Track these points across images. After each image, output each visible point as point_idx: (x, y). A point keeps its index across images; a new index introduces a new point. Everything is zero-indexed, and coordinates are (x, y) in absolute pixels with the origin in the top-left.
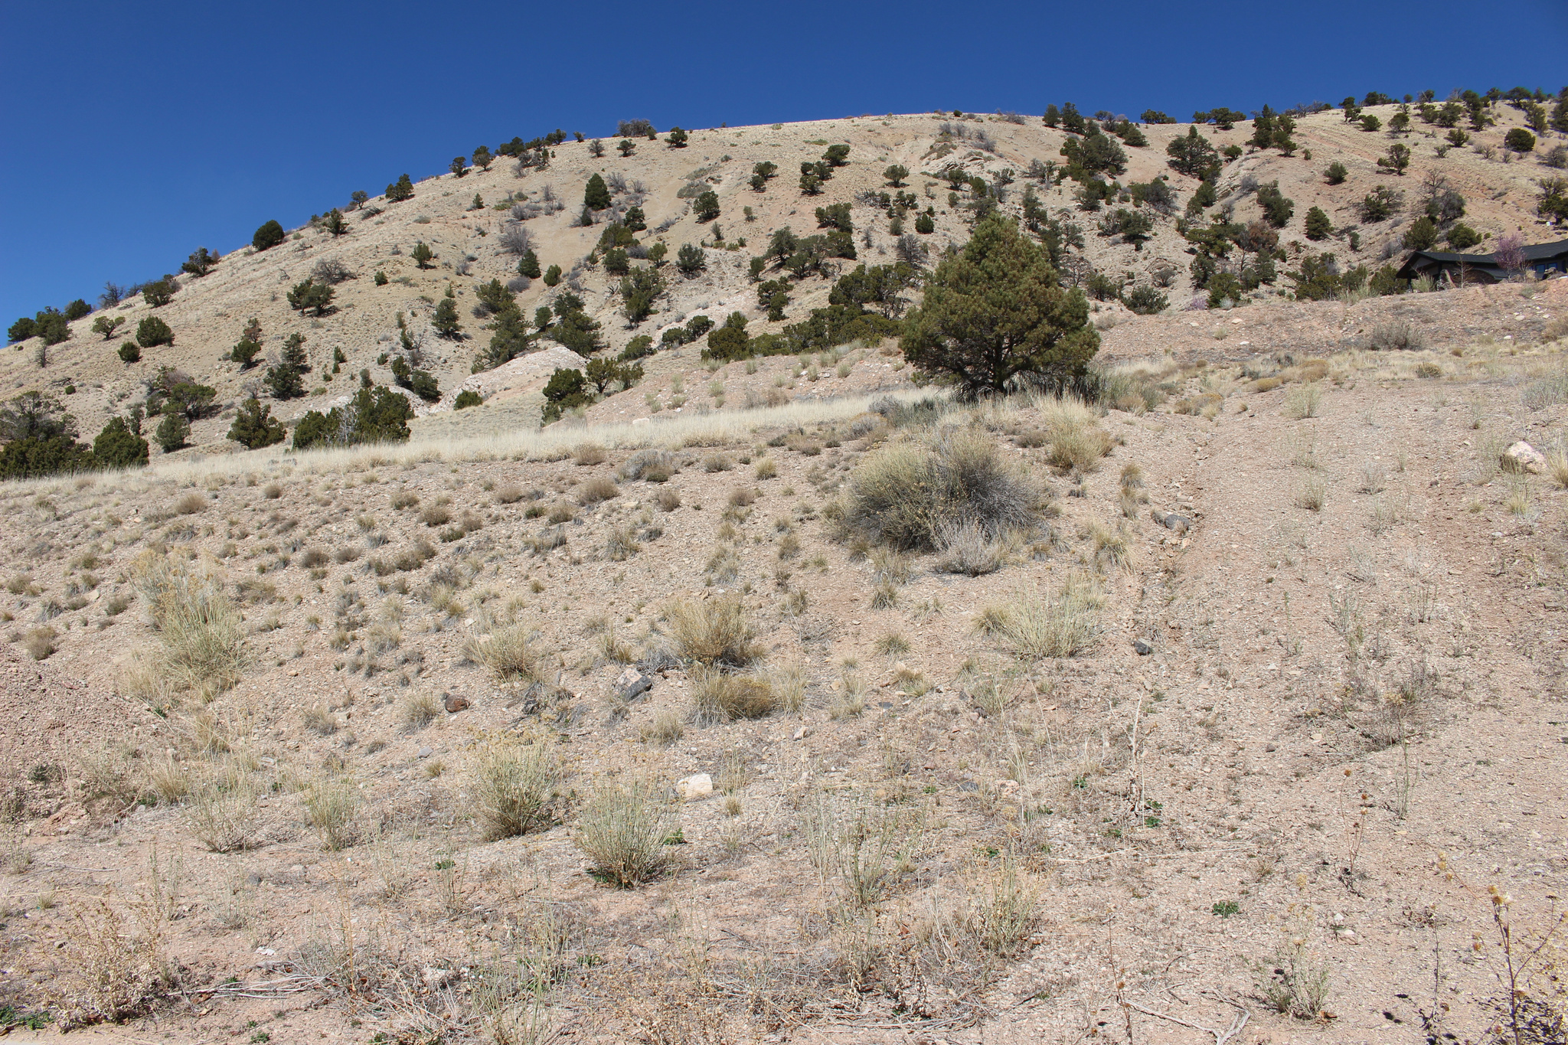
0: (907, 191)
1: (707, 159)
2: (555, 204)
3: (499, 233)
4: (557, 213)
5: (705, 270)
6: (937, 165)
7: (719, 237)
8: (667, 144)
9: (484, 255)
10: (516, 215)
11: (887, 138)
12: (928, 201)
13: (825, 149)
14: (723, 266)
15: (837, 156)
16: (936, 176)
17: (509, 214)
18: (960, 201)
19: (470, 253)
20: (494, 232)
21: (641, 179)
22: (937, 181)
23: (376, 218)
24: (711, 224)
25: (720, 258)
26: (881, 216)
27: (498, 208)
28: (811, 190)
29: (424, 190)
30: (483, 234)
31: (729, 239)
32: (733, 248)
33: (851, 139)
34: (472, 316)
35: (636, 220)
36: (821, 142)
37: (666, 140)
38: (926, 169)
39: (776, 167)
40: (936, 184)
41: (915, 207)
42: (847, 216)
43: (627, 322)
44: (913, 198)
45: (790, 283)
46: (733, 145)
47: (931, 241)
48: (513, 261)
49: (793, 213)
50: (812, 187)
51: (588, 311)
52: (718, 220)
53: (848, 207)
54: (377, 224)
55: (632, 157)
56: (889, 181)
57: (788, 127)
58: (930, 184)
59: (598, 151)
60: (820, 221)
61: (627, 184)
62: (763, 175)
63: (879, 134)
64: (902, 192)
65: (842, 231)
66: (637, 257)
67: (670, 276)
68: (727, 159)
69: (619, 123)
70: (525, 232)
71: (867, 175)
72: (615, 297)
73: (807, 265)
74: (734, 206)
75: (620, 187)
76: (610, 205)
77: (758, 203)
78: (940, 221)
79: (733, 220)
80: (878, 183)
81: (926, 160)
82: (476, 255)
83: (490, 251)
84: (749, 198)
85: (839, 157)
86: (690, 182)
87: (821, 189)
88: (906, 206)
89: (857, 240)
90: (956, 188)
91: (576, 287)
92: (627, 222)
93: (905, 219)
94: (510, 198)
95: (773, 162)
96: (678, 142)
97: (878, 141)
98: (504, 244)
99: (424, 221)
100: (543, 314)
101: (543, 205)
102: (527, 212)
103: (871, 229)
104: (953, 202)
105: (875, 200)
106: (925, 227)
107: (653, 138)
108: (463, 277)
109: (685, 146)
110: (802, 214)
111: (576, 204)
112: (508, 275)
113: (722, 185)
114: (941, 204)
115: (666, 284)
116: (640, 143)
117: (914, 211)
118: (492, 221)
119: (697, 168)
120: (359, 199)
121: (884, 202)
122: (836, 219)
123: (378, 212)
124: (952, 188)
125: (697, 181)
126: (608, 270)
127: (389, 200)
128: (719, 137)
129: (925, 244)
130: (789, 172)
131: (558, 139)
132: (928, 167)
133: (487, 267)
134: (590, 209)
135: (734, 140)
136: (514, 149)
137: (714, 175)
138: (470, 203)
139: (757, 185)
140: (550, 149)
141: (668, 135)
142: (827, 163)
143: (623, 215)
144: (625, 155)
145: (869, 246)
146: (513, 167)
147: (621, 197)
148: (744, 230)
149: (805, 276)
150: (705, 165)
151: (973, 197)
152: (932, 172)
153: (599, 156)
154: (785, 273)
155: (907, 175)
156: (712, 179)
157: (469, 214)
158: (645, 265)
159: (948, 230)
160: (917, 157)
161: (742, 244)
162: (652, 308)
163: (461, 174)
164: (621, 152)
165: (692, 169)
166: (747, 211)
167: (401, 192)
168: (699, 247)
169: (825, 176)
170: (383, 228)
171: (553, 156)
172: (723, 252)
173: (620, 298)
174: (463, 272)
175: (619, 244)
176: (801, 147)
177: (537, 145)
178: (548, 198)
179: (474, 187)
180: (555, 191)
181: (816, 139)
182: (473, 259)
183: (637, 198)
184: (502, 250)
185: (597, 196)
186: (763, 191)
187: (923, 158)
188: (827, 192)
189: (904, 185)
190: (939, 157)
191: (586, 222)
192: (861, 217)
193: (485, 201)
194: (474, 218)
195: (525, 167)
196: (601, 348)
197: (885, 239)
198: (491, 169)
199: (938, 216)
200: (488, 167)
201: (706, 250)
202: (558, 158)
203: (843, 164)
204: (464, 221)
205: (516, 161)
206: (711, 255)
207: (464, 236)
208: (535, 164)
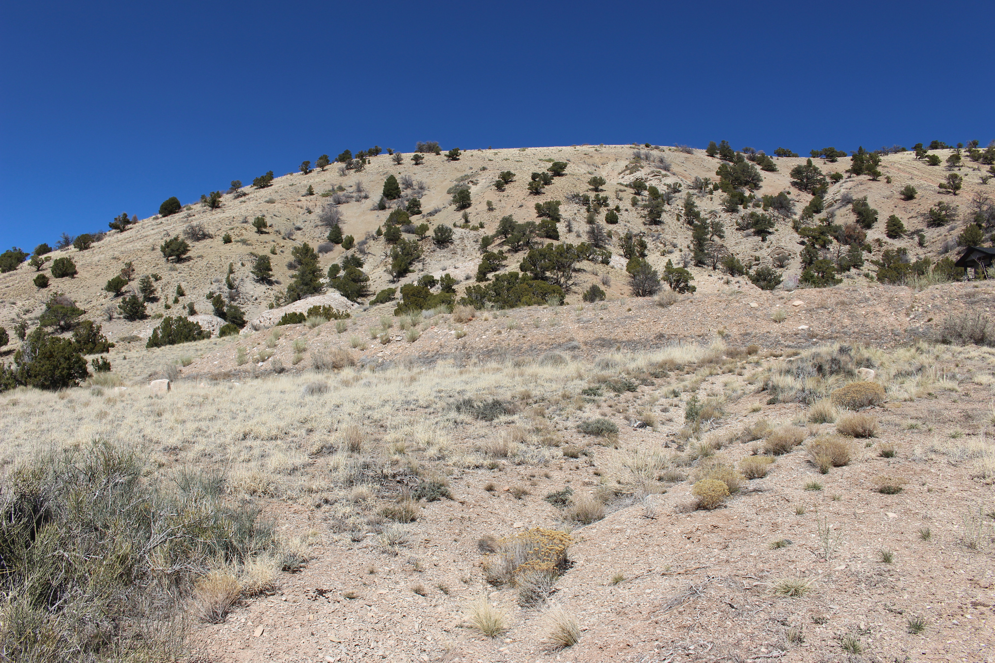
0: (601, 195)
1: (471, 168)
2: (363, 194)
3: (321, 212)
4: (363, 200)
5: (452, 243)
6: (629, 178)
7: (467, 221)
8: (446, 158)
9: (307, 227)
10: (335, 201)
11: (597, 159)
12: (617, 202)
13: (550, 165)
14: (466, 241)
15: (558, 169)
16: (626, 186)
17: (330, 200)
18: (640, 203)
19: (298, 224)
20: (318, 211)
21: (424, 180)
22: (626, 188)
23: (243, 199)
24: (462, 212)
25: (465, 235)
26: (582, 211)
27: (324, 195)
28: (535, 191)
29: (279, 183)
30: (310, 212)
31: (474, 222)
32: (475, 229)
33: (572, 159)
34: (286, 268)
35: (414, 207)
36: (550, 160)
37: (445, 155)
38: (621, 181)
39: (515, 175)
40: (625, 191)
41: (607, 205)
42: (557, 210)
43: (391, 278)
44: (605, 199)
45: (507, 255)
46: (490, 160)
47: (615, 229)
48: (326, 231)
49: (521, 206)
50: (536, 189)
51: (365, 269)
52: (468, 210)
53: (558, 203)
54: (241, 202)
55: (421, 166)
56: (591, 187)
57: (530, 150)
58: (621, 191)
59: (398, 161)
60: (538, 212)
61: (414, 183)
62: (506, 179)
63: (591, 156)
64: (598, 195)
65: (553, 220)
66: (409, 232)
67: (427, 247)
68: (484, 169)
69: (418, 143)
70: (337, 212)
71: (577, 183)
72: (387, 259)
73: (521, 242)
74: (482, 200)
75: (408, 185)
76: (399, 197)
77: (498, 199)
78: (623, 217)
79: (479, 210)
80: (584, 188)
81: (622, 175)
82: (302, 226)
83: (312, 224)
84: (493, 195)
85: (559, 170)
86: (457, 183)
87: (543, 190)
88: (600, 205)
89: (561, 227)
90: (638, 194)
91: (362, 252)
92: (408, 209)
93: (599, 213)
94: (333, 189)
95: (513, 172)
96: (453, 157)
97: (590, 161)
98: (322, 219)
99: (271, 201)
100: (335, 269)
101: (355, 195)
102: (344, 199)
103: (574, 219)
104: (634, 203)
105: (579, 200)
106: (612, 219)
107: (438, 154)
108: (288, 241)
109: (458, 159)
110: (527, 207)
111: (376, 195)
112: (320, 241)
113: (478, 186)
114: (626, 204)
115: (423, 251)
116: (428, 157)
117: (606, 208)
118: (318, 204)
119: (463, 174)
120: (235, 186)
121: (585, 201)
122: (550, 212)
123: (245, 194)
124: (635, 194)
125: (462, 183)
126: (387, 240)
127: (256, 187)
128: (483, 155)
129: (610, 232)
130: (523, 178)
131: (376, 152)
132: (623, 180)
133: (308, 235)
134: (385, 199)
135: (491, 156)
136: (344, 157)
137: (474, 179)
138: (304, 191)
139: (499, 186)
140: (368, 158)
141: (447, 153)
142: (550, 174)
143: (407, 204)
144: (417, 164)
145: (570, 231)
146: (339, 169)
147: (409, 191)
148: (485, 217)
149: (519, 250)
150: (469, 172)
151: (648, 200)
152: (625, 183)
153: (399, 164)
154: (506, 248)
155: (604, 183)
156: (472, 182)
157: (303, 199)
158: (413, 237)
159: (629, 222)
160: (616, 173)
161: (482, 226)
162: (411, 269)
163: (306, 173)
164: (414, 162)
165: (459, 175)
166: (489, 204)
167: (263, 182)
168: (451, 226)
169: (547, 181)
170: (244, 205)
171: (369, 163)
172: (467, 231)
173: (390, 260)
174: (289, 236)
175: (399, 223)
176: (536, 163)
177: (361, 156)
178: (359, 190)
179: (311, 181)
180: (364, 186)
181: (547, 158)
182: (299, 229)
183: (419, 193)
184: (320, 223)
185: (391, 190)
186: (503, 191)
187: (620, 174)
188: (547, 193)
189: (602, 190)
190: (631, 173)
191: (382, 207)
192: (566, 211)
193: (315, 191)
194: (306, 202)
195: (348, 169)
196: (369, 295)
197: (582, 227)
198: (327, 170)
199: (623, 212)
200: (325, 168)
201: (455, 230)
202: (372, 164)
203: (562, 175)
204: (299, 204)
205: (343, 165)
206: (458, 233)
207: (297, 213)
208: (356, 168)
